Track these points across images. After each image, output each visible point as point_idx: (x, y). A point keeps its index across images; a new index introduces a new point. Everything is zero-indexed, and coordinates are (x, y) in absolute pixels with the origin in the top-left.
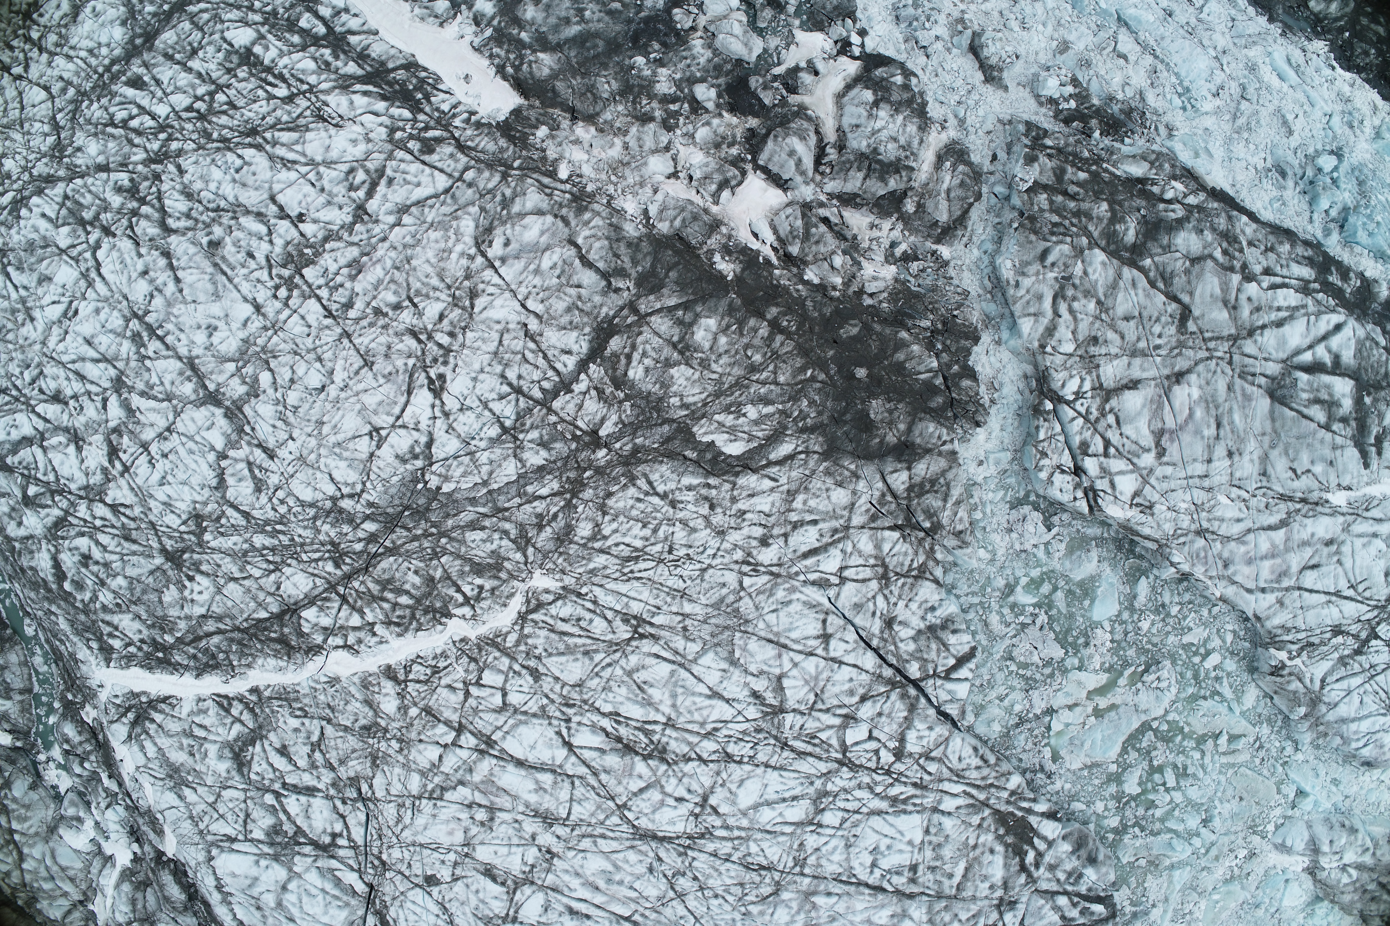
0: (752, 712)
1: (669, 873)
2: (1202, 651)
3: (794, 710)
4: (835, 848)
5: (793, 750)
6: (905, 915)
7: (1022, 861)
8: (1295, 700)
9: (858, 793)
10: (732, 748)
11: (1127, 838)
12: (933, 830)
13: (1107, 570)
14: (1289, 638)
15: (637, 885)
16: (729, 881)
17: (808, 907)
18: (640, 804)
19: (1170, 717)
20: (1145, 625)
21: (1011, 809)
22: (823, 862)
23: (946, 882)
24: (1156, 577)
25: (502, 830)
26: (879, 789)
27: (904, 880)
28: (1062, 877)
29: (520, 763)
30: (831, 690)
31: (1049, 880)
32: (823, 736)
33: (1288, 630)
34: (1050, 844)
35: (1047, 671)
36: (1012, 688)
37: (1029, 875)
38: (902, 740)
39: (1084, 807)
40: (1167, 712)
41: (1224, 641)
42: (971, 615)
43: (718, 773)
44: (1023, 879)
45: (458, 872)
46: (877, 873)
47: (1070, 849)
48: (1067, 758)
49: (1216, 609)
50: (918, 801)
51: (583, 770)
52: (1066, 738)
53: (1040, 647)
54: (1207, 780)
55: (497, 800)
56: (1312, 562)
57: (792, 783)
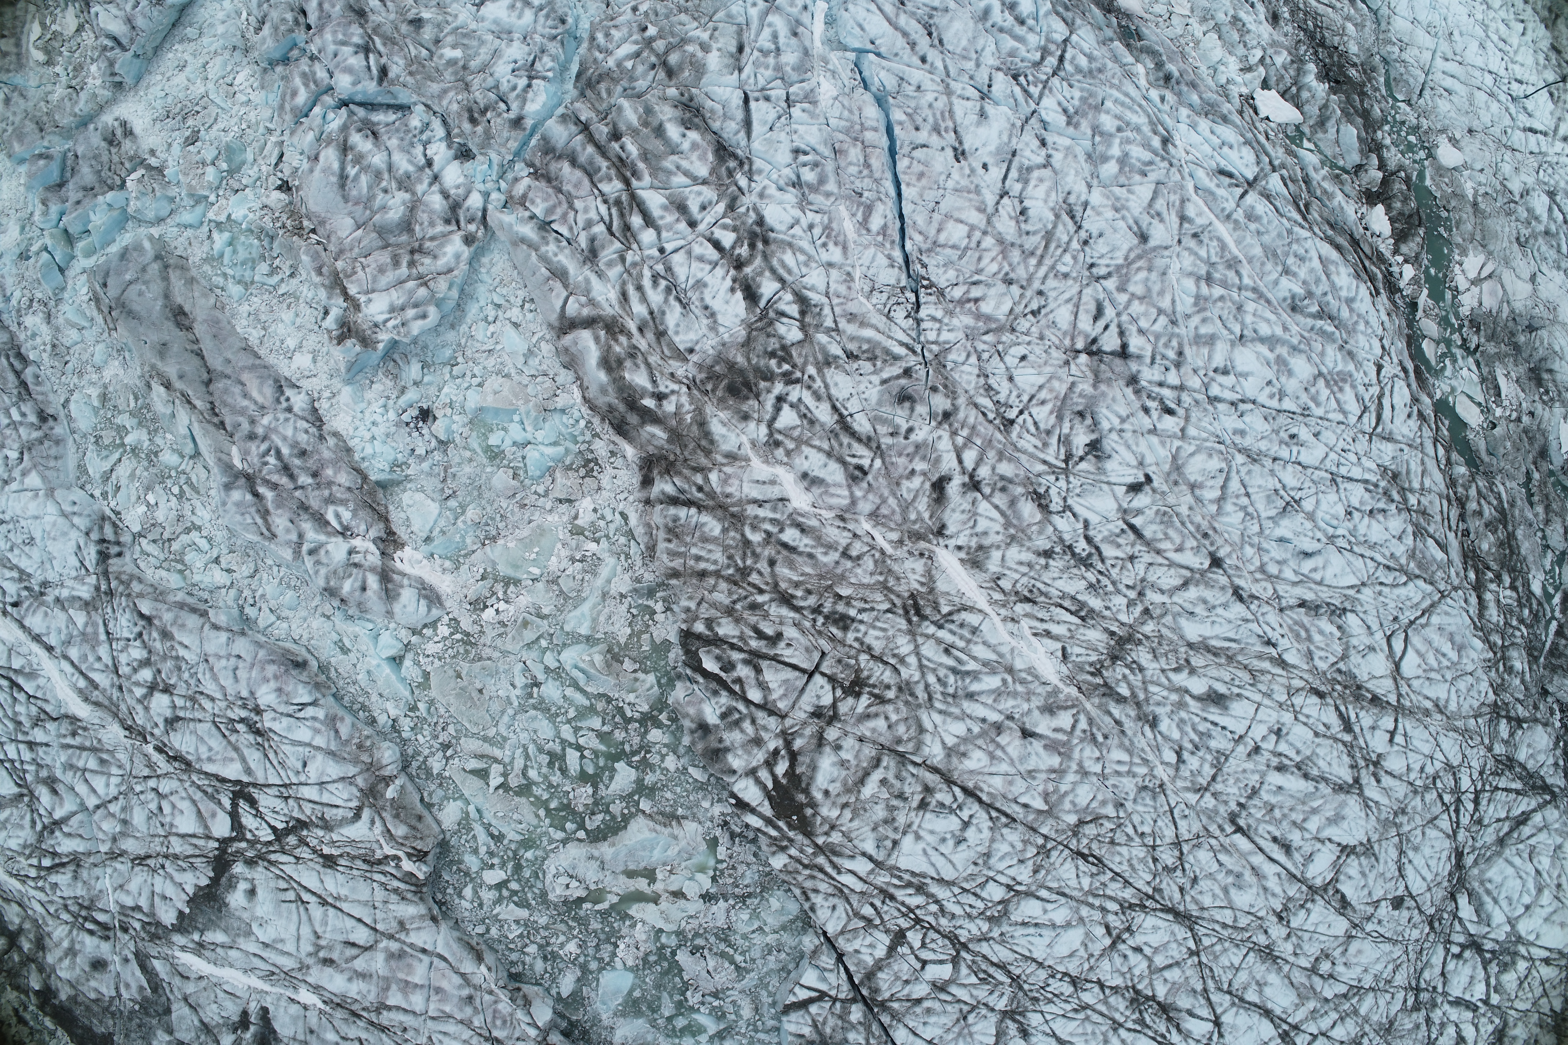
0: (1035, 1019)
1: (1179, 873)
2: (505, 893)
3: (992, 1010)
4: (1002, 858)
5: (1009, 973)
6: (950, 752)
7: (792, 765)
8: (399, 809)
9: (957, 910)
10: (1068, 989)
11: (645, 708)
12: (888, 843)
13: (606, 1018)
14: (396, 884)
15: (1216, 866)
16: (1124, 850)
17: (1054, 798)
18: (1176, 952)
19: (560, 835)
20: (572, 947)
21: (791, 834)
22: (1019, 846)
23: (891, 777)
24: (548, 990)
25: (1312, 949)
26: (934, 908)
27: (939, 796)
28: (747, 725)
29: (1267, 1013)
30: (948, 1020)
31: (765, 728)
32: (973, 980)
33: (396, 891)
34: (752, 772)
35: (700, 942)
36: (745, 937)
37: (788, 744)
38: (892, 949)
39: (691, 770)
40: (565, 842)
41: (475, 892)
42: (771, 1023)
43: (1091, 968)
44: (798, 744)
45: (1370, 910)
46: (965, 814)
47: (730, 758)
48: (699, 839)
49: (480, 929)
50: (895, 881)
51: (1215, 998)
52: (694, 861)
53: (704, 974)
54: (524, 737)
55: (1304, 980)
56: (354, 951)
57: (1023, 941)
